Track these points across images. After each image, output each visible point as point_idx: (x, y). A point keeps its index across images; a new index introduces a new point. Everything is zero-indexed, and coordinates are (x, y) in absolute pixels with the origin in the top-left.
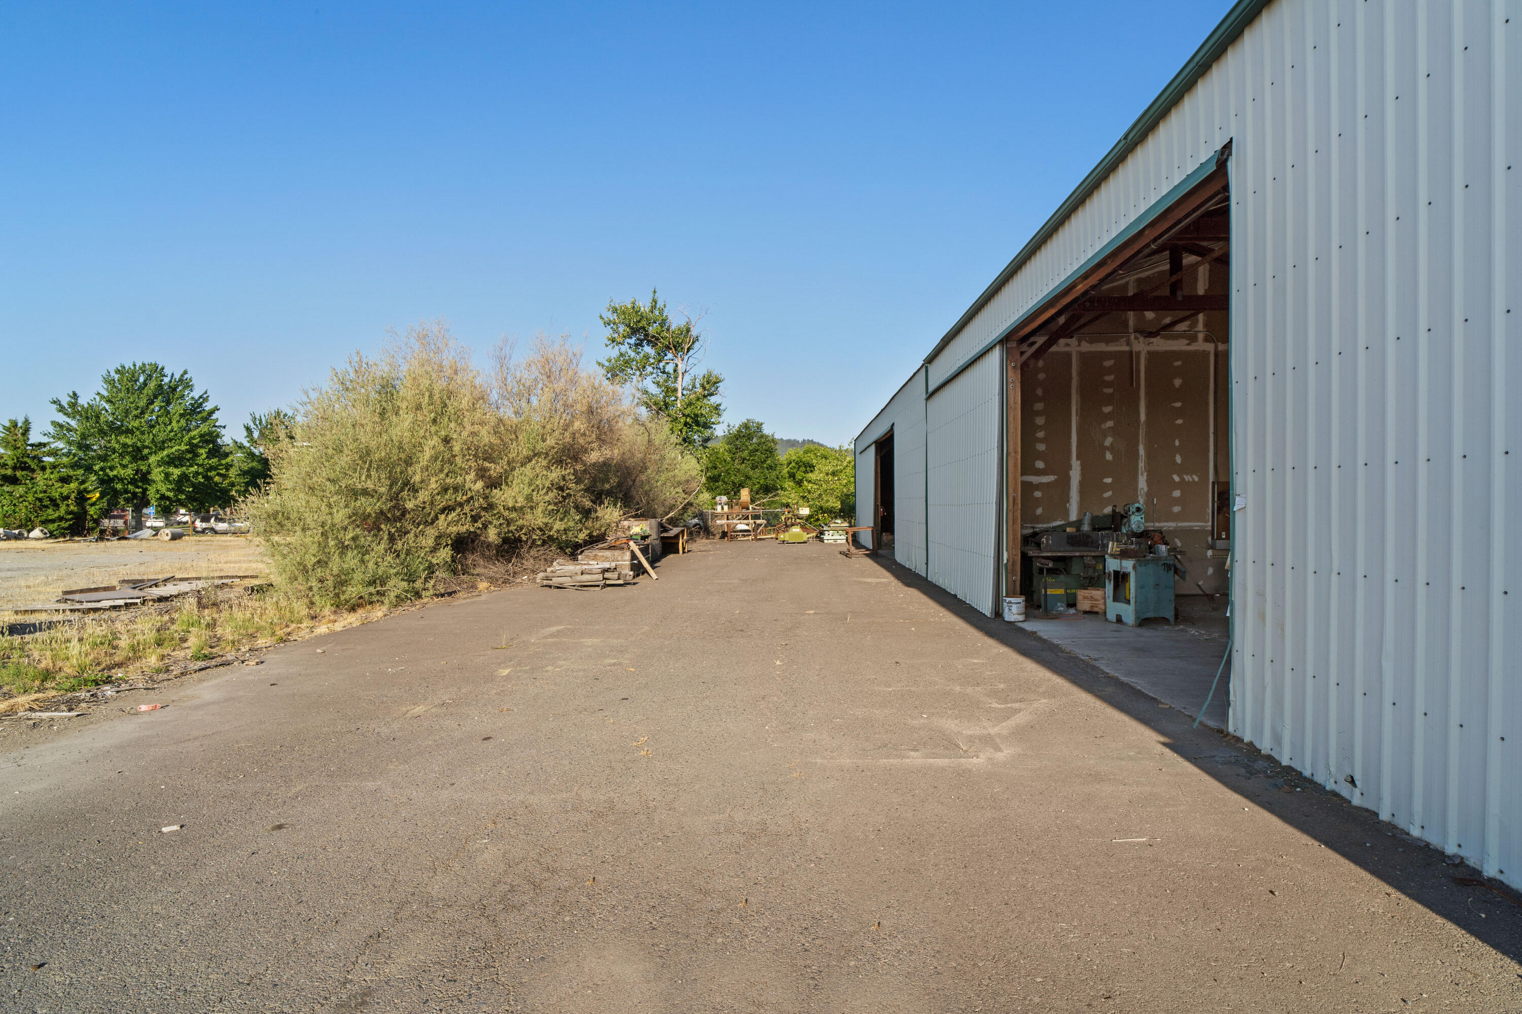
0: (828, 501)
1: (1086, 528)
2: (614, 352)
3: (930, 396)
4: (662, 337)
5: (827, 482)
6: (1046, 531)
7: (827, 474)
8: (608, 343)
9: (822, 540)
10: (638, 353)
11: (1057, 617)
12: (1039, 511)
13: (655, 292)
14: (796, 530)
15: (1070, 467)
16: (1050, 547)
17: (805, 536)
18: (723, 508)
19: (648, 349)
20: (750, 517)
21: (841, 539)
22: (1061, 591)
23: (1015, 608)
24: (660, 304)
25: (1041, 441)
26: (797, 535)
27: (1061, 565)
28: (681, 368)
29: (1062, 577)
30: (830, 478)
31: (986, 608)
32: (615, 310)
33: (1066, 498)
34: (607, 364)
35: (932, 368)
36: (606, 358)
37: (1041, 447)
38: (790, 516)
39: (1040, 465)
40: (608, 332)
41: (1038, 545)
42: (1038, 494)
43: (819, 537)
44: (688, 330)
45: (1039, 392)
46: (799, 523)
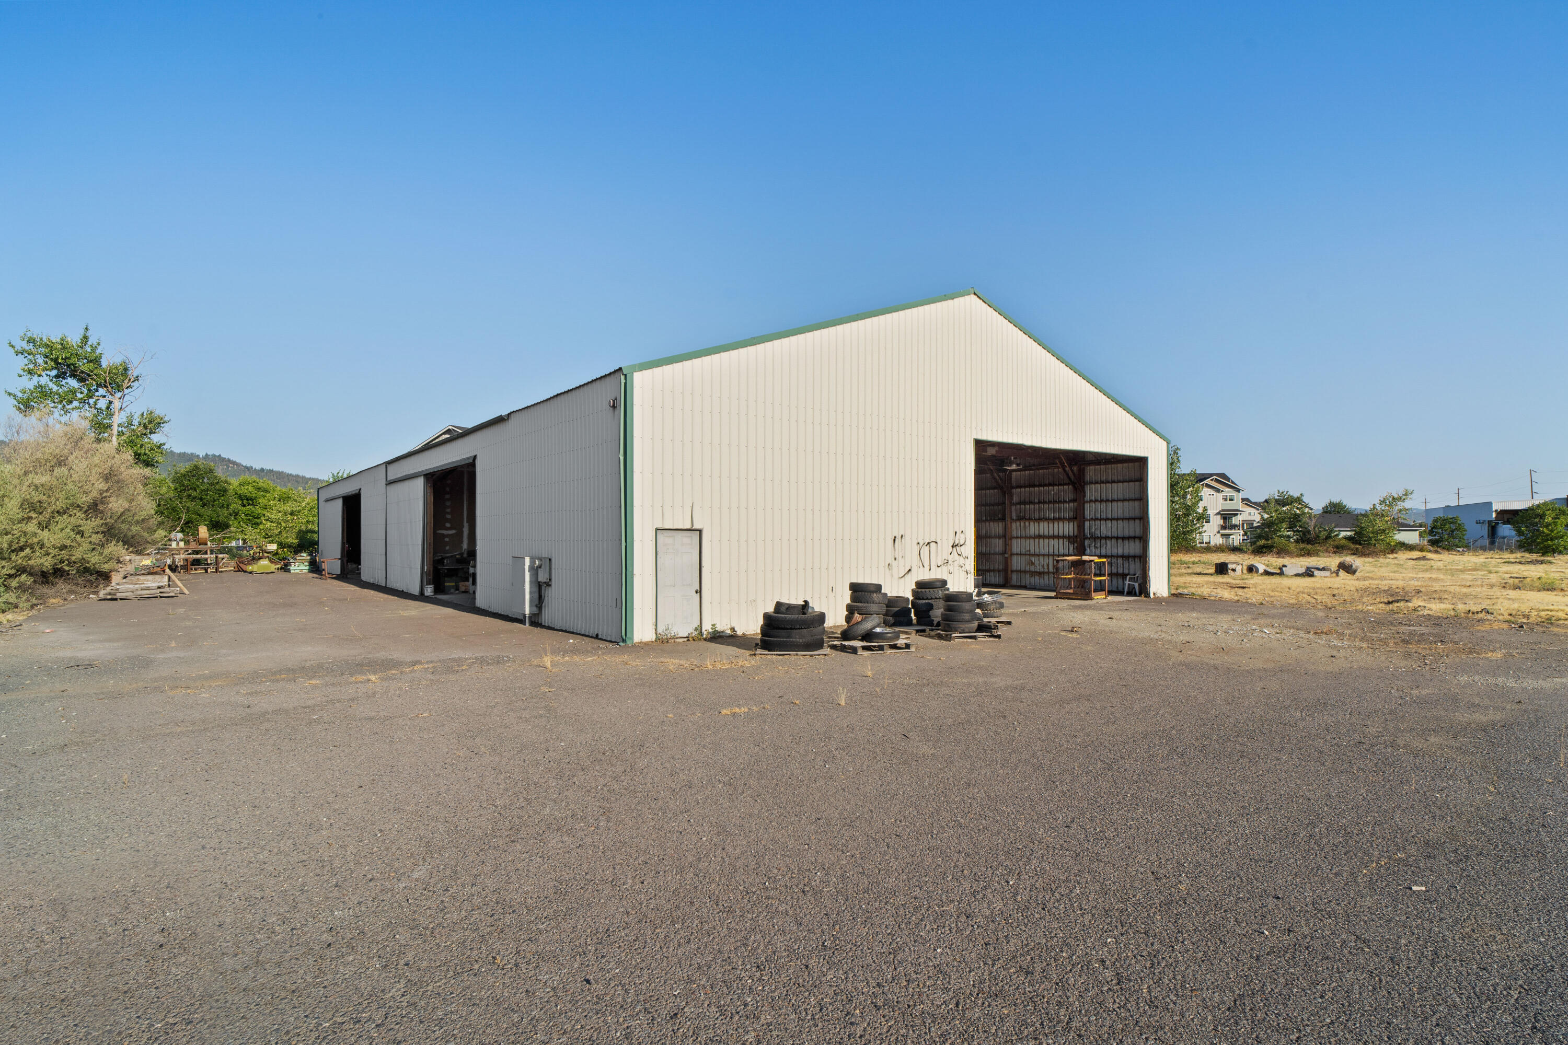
0: (287, 538)
1: (465, 555)
2: (30, 384)
3: (389, 483)
4: (95, 375)
5: (286, 521)
6: (448, 557)
7: (285, 514)
8: (21, 373)
9: (289, 571)
10: (61, 386)
11: (452, 593)
12: (447, 548)
13: (87, 329)
14: (264, 562)
15: (463, 527)
16: (448, 565)
17: (273, 567)
18: (178, 544)
19: (73, 383)
20: (209, 552)
21: (305, 568)
22: (453, 584)
23: (429, 590)
24: (92, 341)
25: (448, 513)
26: (264, 566)
27: (452, 573)
28: (117, 404)
29: (454, 578)
30: (290, 517)
31: (416, 591)
32: (31, 341)
33: (462, 542)
34: (20, 395)
35: (390, 468)
36: (20, 389)
37: (449, 516)
38: (258, 550)
39: (448, 525)
40: (21, 362)
41: (443, 563)
42: (447, 539)
43: (285, 568)
44: (126, 369)
45: (448, 489)
46: (268, 557)
